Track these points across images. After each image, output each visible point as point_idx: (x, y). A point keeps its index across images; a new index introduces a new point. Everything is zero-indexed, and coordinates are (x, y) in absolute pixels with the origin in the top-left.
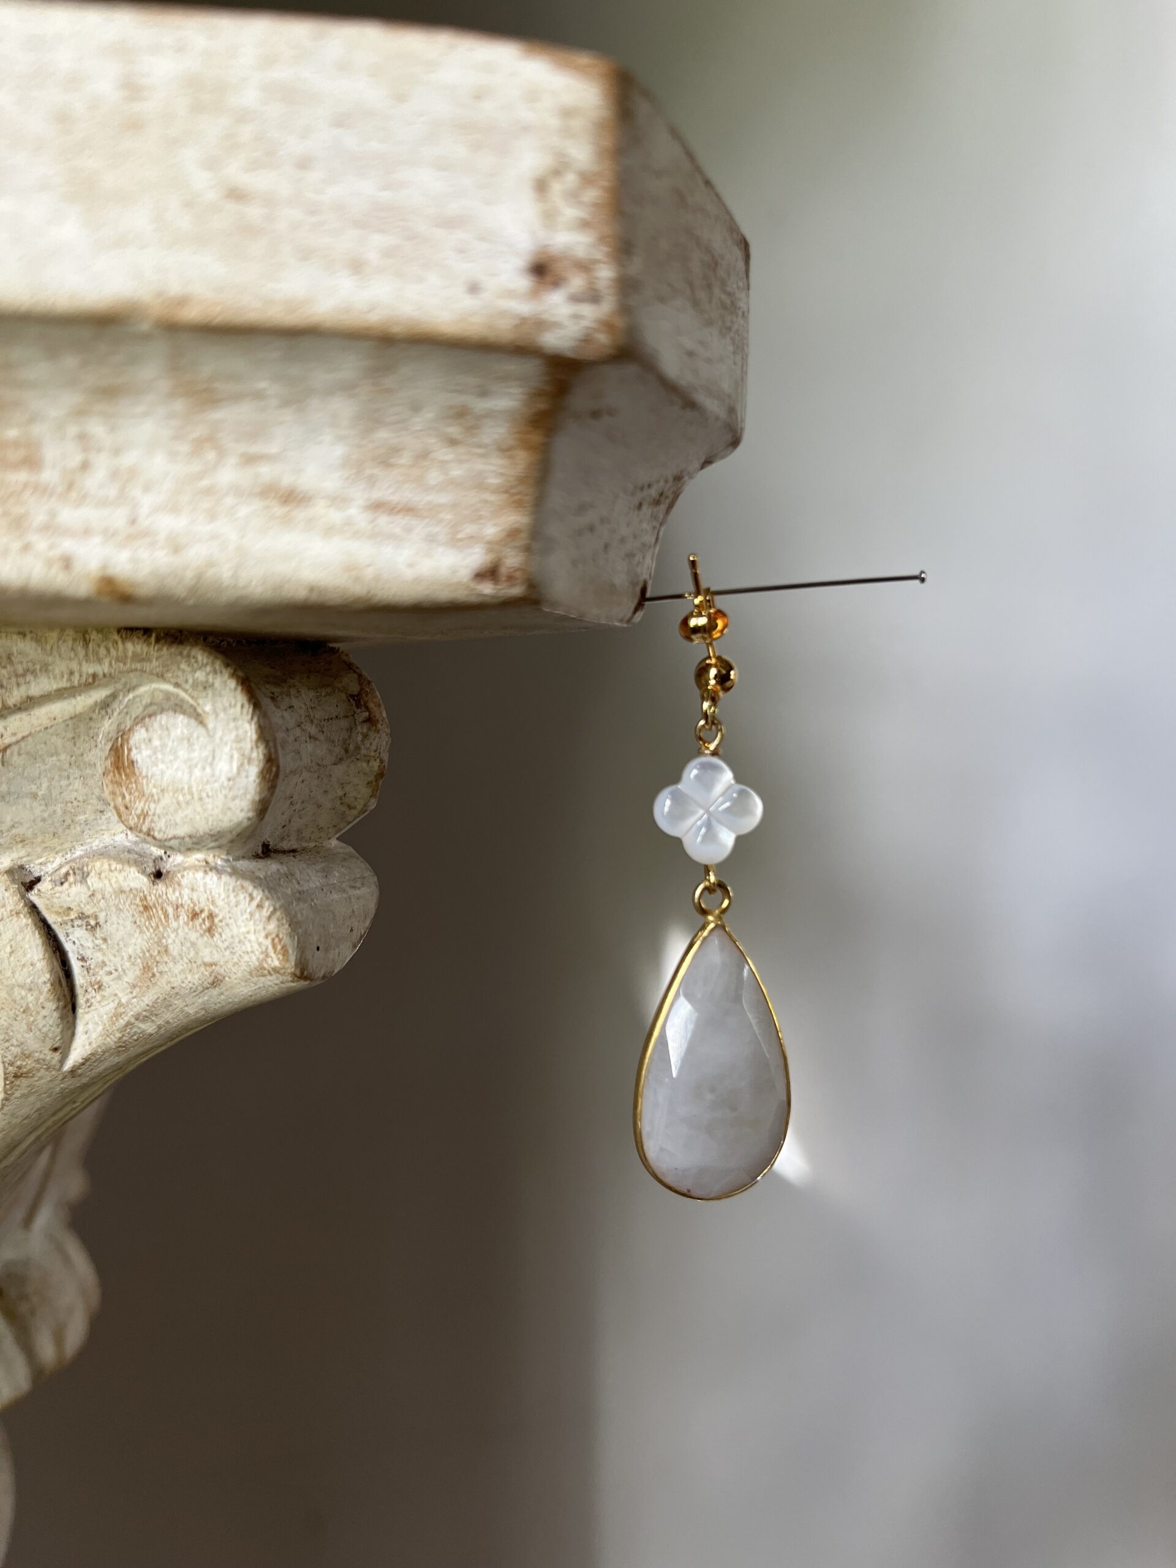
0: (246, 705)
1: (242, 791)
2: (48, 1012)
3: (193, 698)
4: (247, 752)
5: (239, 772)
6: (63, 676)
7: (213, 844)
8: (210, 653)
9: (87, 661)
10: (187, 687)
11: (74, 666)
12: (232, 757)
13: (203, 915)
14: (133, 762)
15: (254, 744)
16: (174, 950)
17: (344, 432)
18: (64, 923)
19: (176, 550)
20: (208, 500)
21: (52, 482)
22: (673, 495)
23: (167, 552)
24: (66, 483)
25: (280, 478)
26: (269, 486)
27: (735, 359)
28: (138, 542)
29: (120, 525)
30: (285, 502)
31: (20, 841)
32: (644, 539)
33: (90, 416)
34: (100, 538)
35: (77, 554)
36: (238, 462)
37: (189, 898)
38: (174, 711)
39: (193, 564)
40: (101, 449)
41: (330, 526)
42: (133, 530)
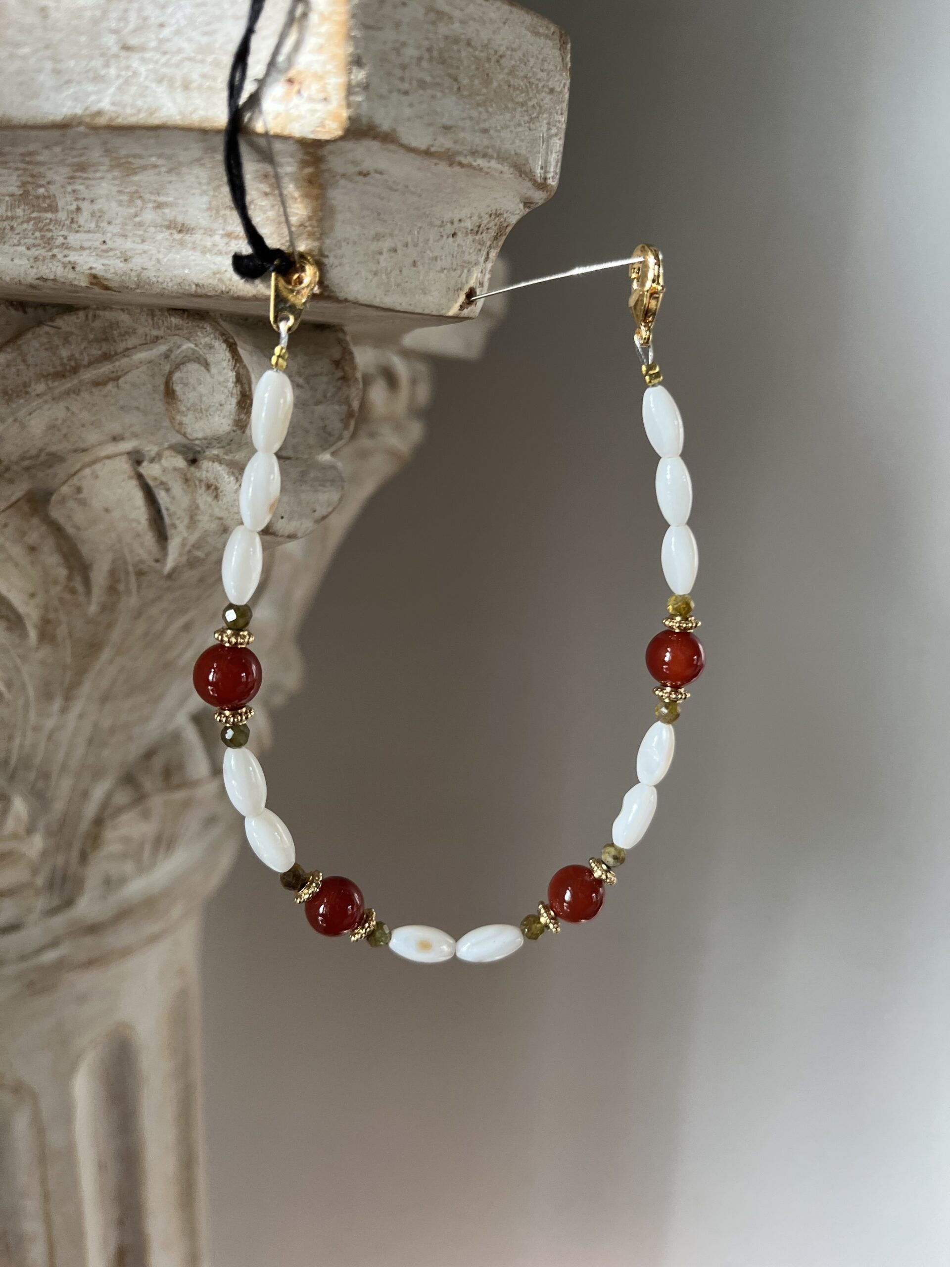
0: (231, 360)
1: (228, 413)
2: (149, 539)
3: (204, 354)
4: (231, 390)
5: (226, 402)
6: (142, 337)
7: (218, 445)
8: (214, 328)
9: (154, 328)
10: (201, 345)
11: (147, 330)
12: (223, 391)
13: (213, 487)
14: (174, 391)
15: (233, 385)
16: (202, 507)
17: (205, 188)
18: (157, 486)
19: (125, 260)
20: (139, 230)
21: (63, 219)
22: (497, 227)
23: (121, 262)
24: (70, 220)
25: (175, 217)
26: (170, 221)
27: (532, 126)
28: (106, 254)
29: (97, 244)
30: (180, 232)
31: (135, 435)
32: (467, 257)
33: (75, 180)
34: (88, 251)
35: (78, 261)
36: (153, 207)
37: (206, 477)
38: (195, 362)
39: (135, 268)
40: (84, 199)
41: (205, 247)
42: (104, 247)
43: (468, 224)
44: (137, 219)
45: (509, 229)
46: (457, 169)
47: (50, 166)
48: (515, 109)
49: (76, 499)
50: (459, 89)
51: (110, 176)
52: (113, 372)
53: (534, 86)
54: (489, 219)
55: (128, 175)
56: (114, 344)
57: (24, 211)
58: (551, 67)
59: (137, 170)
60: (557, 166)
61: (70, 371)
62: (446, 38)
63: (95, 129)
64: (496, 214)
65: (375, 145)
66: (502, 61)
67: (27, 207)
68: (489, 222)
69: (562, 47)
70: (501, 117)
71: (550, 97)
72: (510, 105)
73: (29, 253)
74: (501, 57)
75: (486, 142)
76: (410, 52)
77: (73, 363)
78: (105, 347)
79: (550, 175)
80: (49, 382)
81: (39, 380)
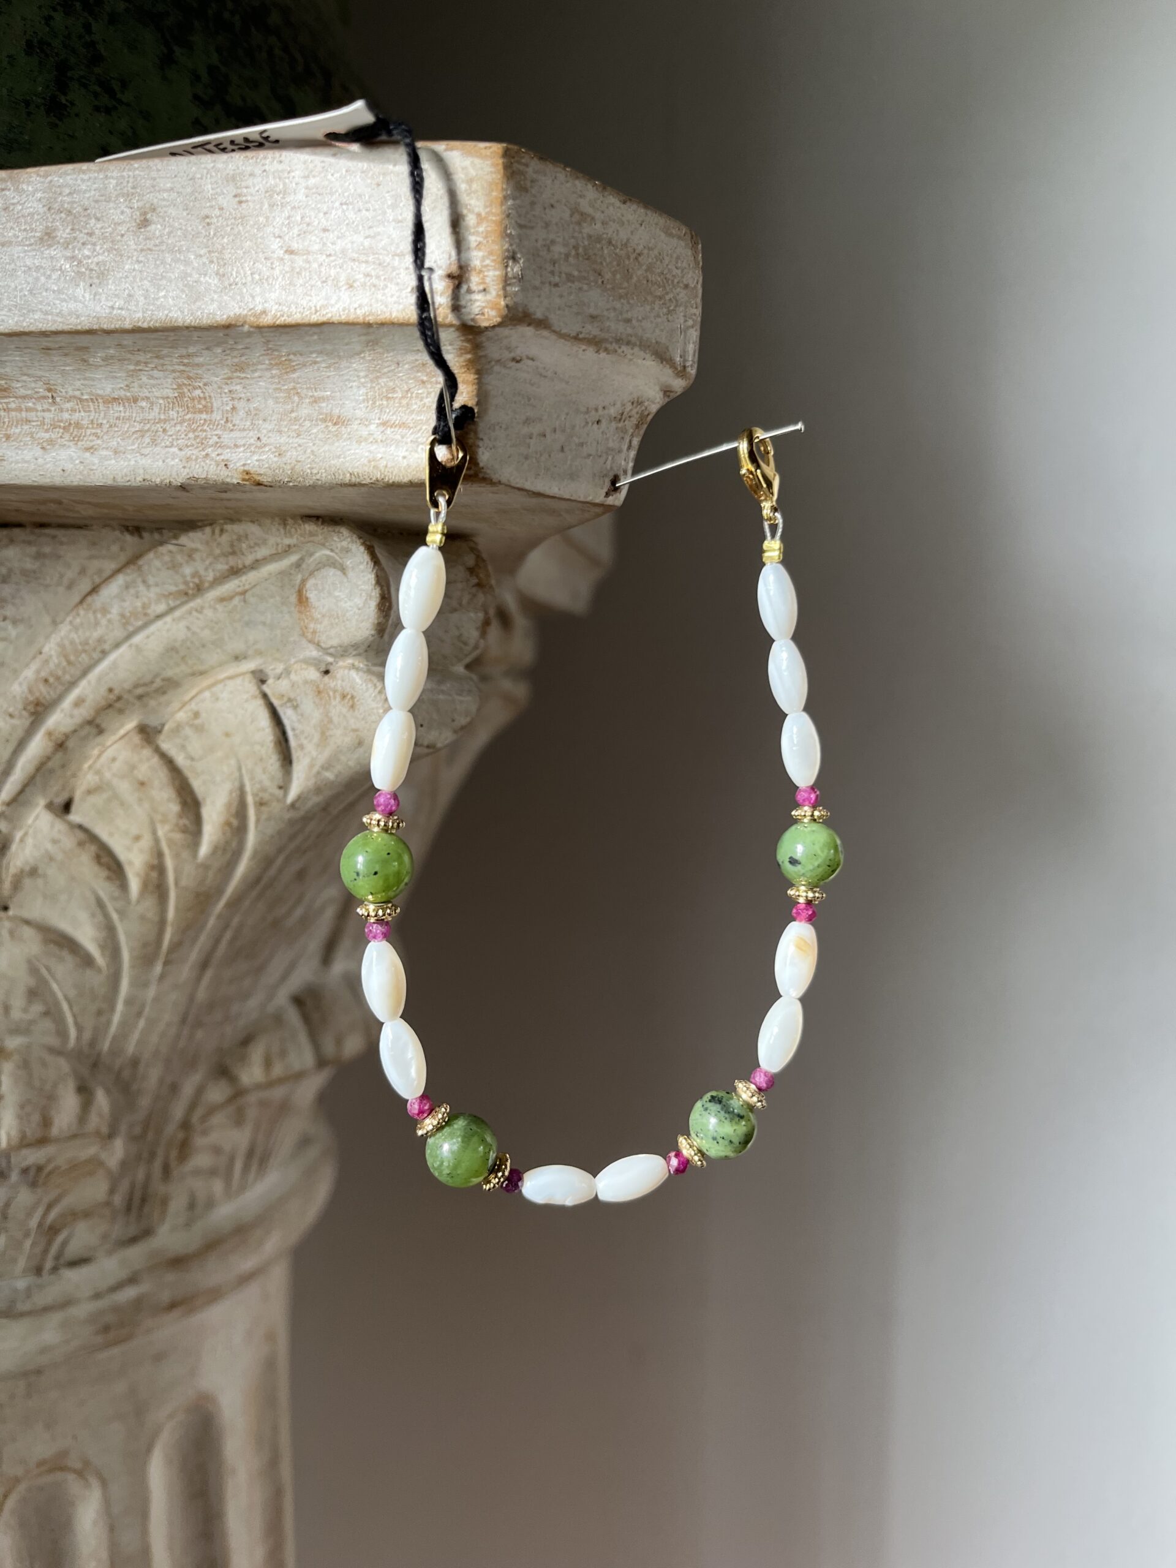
0: (370, 563)
1: (366, 617)
2: (273, 762)
3: (341, 558)
4: (371, 592)
5: (364, 606)
6: (274, 547)
7: (354, 653)
8: (351, 530)
9: (286, 537)
10: (337, 551)
11: (279, 540)
12: (361, 595)
13: (349, 696)
14: (307, 598)
15: (373, 587)
16: (336, 719)
17: (363, 380)
18: (282, 706)
19: (279, 455)
20: (296, 425)
21: (218, 418)
22: (639, 415)
23: (275, 456)
24: (225, 420)
25: (332, 410)
26: (326, 414)
27: (670, 318)
28: (261, 450)
29: (252, 441)
30: (335, 424)
31: (259, 653)
32: (611, 444)
33: (233, 380)
34: (242, 449)
35: (231, 459)
36: (309, 402)
37: (342, 686)
38: (330, 566)
39: (289, 461)
40: (240, 398)
41: (361, 437)
42: (259, 444)
43: (613, 411)
44: (293, 415)
45: (650, 417)
46: (603, 355)
47: (209, 367)
48: (654, 303)
49: (192, 726)
50: (603, 282)
51: (268, 374)
52: (239, 586)
53: (670, 282)
54: (631, 407)
55: (286, 373)
56: (242, 557)
57: (178, 413)
58: (685, 265)
59: (296, 367)
60: (694, 355)
61: (193, 589)
62: (590, 237)
63: (260, 328)
64: (638, 402)
65: (528, 331)
66: (640, 259)
67: (181, 410)
68: (631, 410)
69: (694, 246)
70: (642, 309)
71: (685, 292)
72: (649, 298)
73: (183, 453)
74: (639, 255)
75: (629, 331)
76: (558, 249)
77: (196, 580)
78: (233, 561)
79: (688, 364)
80: (170, 602)
81: (158, 601)
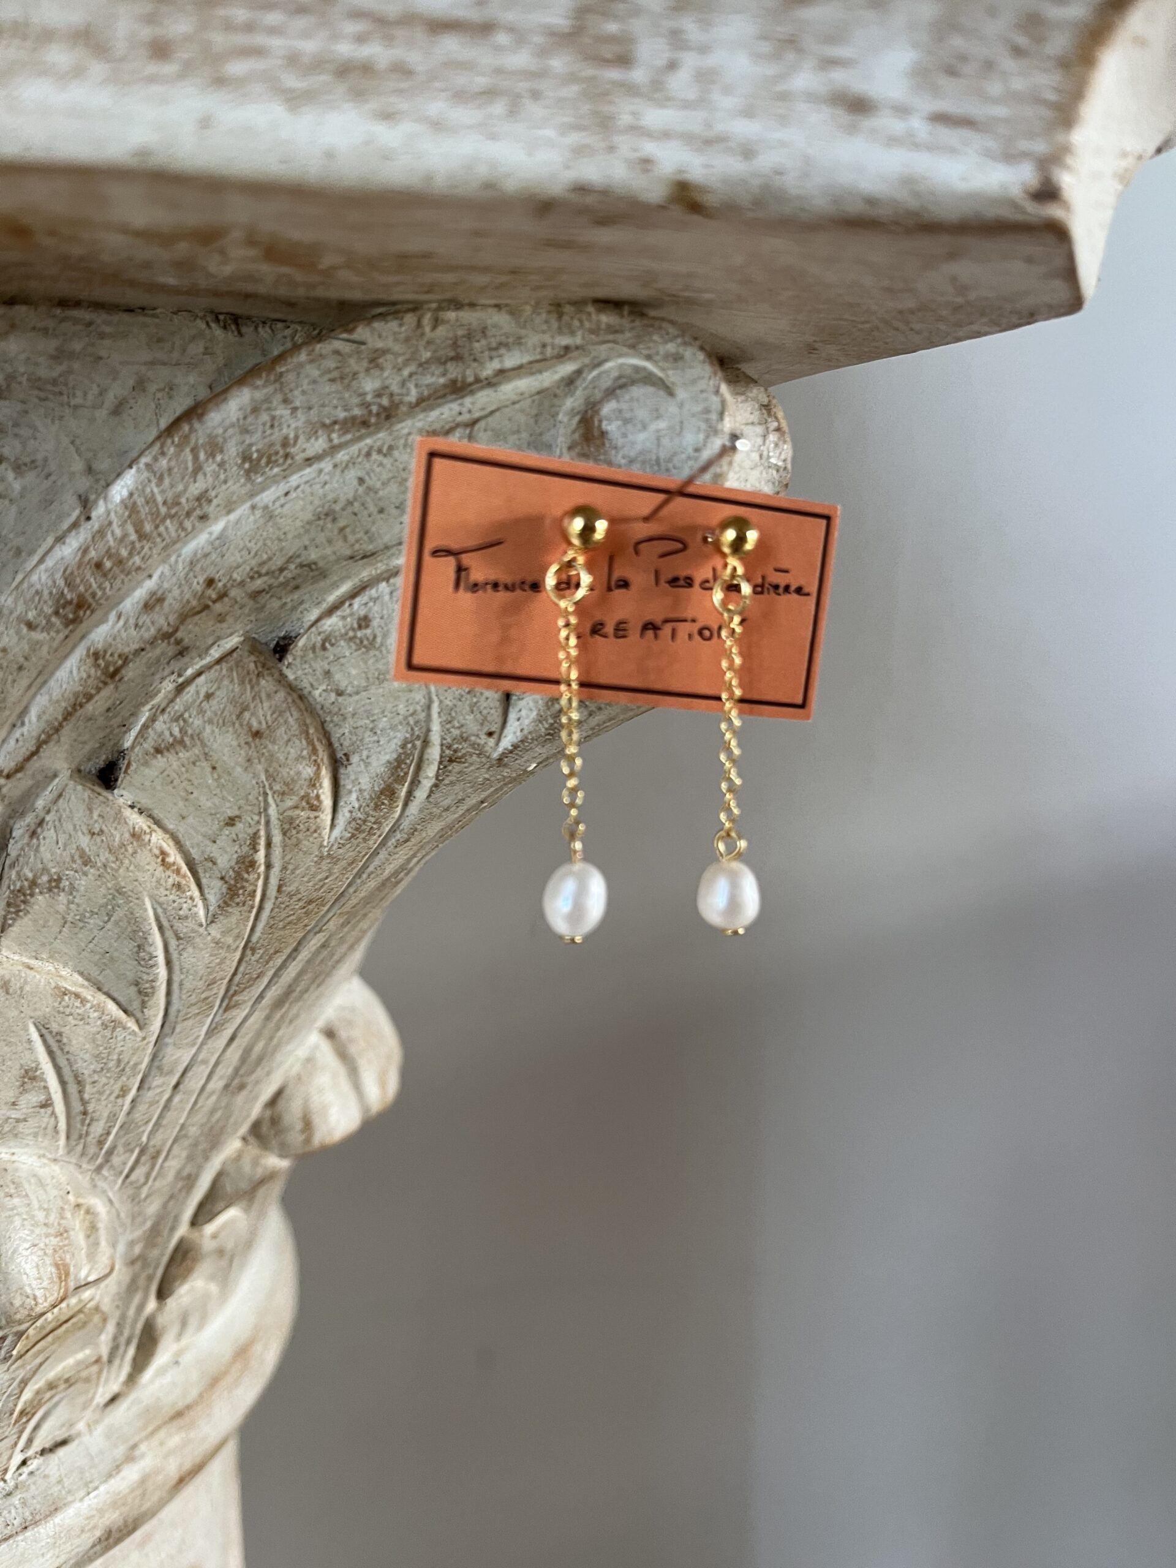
3: (663, 369)
6: (535, 349)
9: (562, 333)
10: (658, 359)
11: (547, 338)
14: (603, 434)
19: (746, 157)
20: (779, 106)
21: (640, 81)
23: (738, 160)
24: (653, 83)
25: (851, 84)
26: (839, 92)
30: (853, 111)
34: (676, 141)
35: (656, 157)
36: (815, 66)
38: (645, 383)
40: (690, 46)
41: (892, 136)
44: (781, 86)
49: (351, 639)
56: (475, 365)
57: (567, 63)
61: (378, 415)
67: (573, 57)
73: (564, 140)
77: (385, 402)
78: (454, 371)
80: (334, 436)
81: (313, 434)
